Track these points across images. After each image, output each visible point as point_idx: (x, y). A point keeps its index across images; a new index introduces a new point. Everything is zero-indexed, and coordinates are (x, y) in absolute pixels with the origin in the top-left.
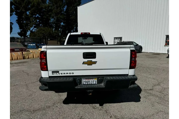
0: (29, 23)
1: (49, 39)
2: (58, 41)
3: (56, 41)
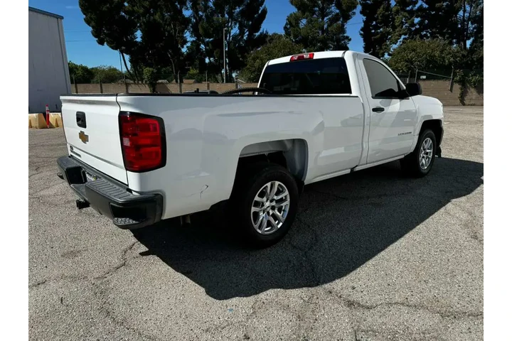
0: (389, 33)
1: (424, 77)
2: (456, 82)
3: (447, 84)
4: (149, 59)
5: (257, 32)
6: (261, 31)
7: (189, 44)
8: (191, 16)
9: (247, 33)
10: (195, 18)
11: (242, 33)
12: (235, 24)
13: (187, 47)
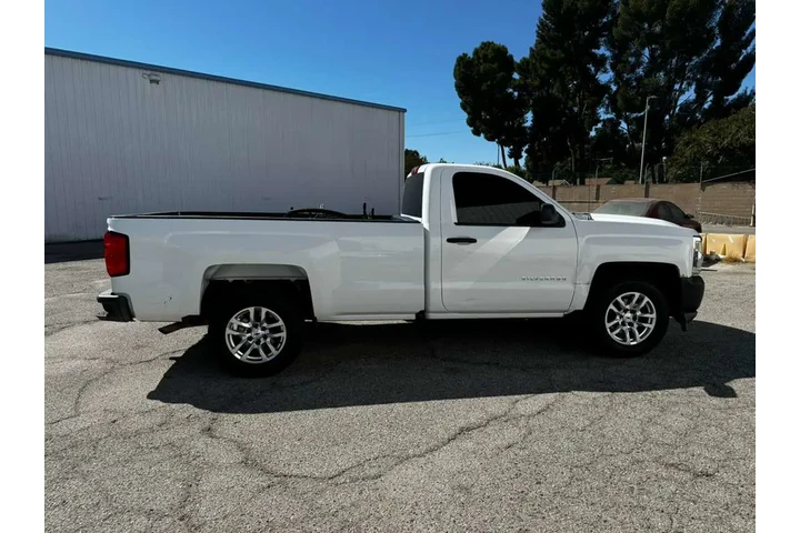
4: (539, 150)
5: (732, 93)
6: (740, 91)
7: (600, 125)
8: (610, 82)
9: (711, 98)
10: (616, 83)
11: (701, 98)
12: (689, 85)
13: (596, 129)
